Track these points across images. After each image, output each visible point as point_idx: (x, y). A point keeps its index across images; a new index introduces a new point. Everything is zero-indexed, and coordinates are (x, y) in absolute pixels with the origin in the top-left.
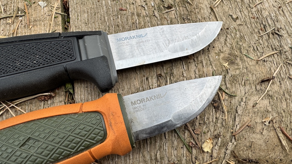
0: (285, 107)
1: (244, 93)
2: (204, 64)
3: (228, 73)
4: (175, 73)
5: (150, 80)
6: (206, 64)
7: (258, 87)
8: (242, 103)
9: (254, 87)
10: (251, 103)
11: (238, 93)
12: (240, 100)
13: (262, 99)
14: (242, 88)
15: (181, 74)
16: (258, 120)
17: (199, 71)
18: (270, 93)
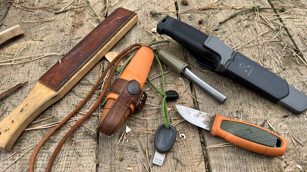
0: (295, 128)
1: (276, 121)
2: (257, 108)
3: (268, 112)
4: (244, 111)
5: (233, 113)
6: (258, 108)
7: (282, 119)
8: (275, 125)
9: (280, 119)
10: (279, 126)
11: (273, 121)
12: (274, 124)
13: (284, 124)
14: (275, 119)
15: (247, 112)
16: (282, 133)
17: (255, 111)
18: (288, 122)
